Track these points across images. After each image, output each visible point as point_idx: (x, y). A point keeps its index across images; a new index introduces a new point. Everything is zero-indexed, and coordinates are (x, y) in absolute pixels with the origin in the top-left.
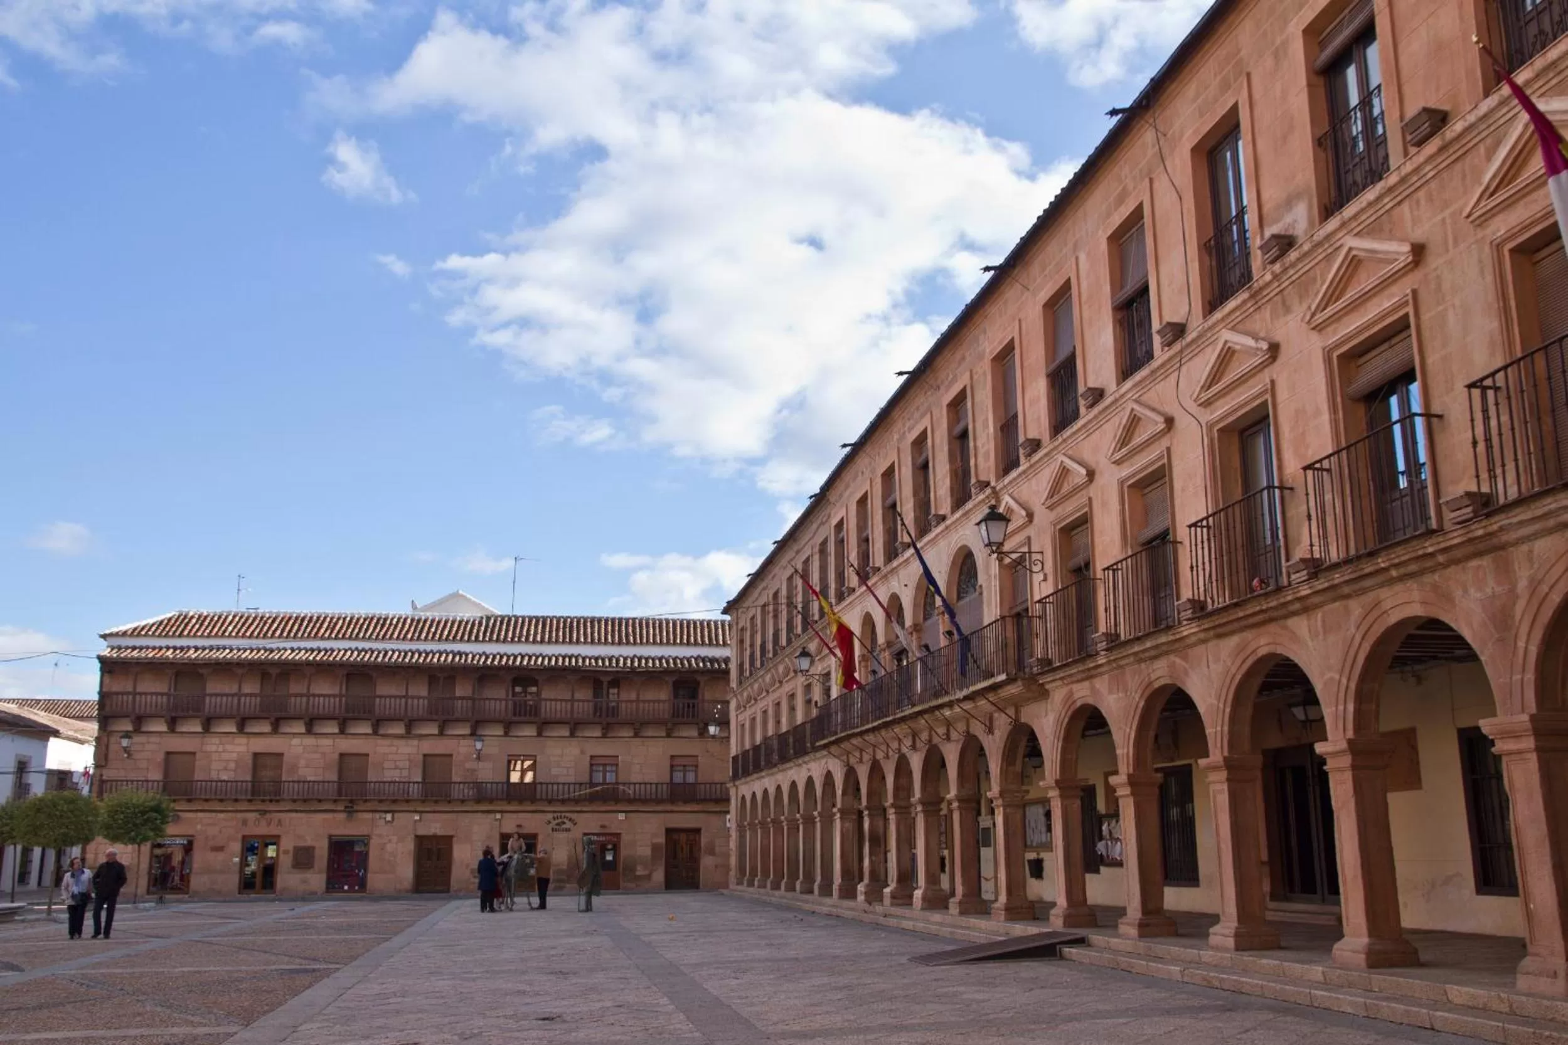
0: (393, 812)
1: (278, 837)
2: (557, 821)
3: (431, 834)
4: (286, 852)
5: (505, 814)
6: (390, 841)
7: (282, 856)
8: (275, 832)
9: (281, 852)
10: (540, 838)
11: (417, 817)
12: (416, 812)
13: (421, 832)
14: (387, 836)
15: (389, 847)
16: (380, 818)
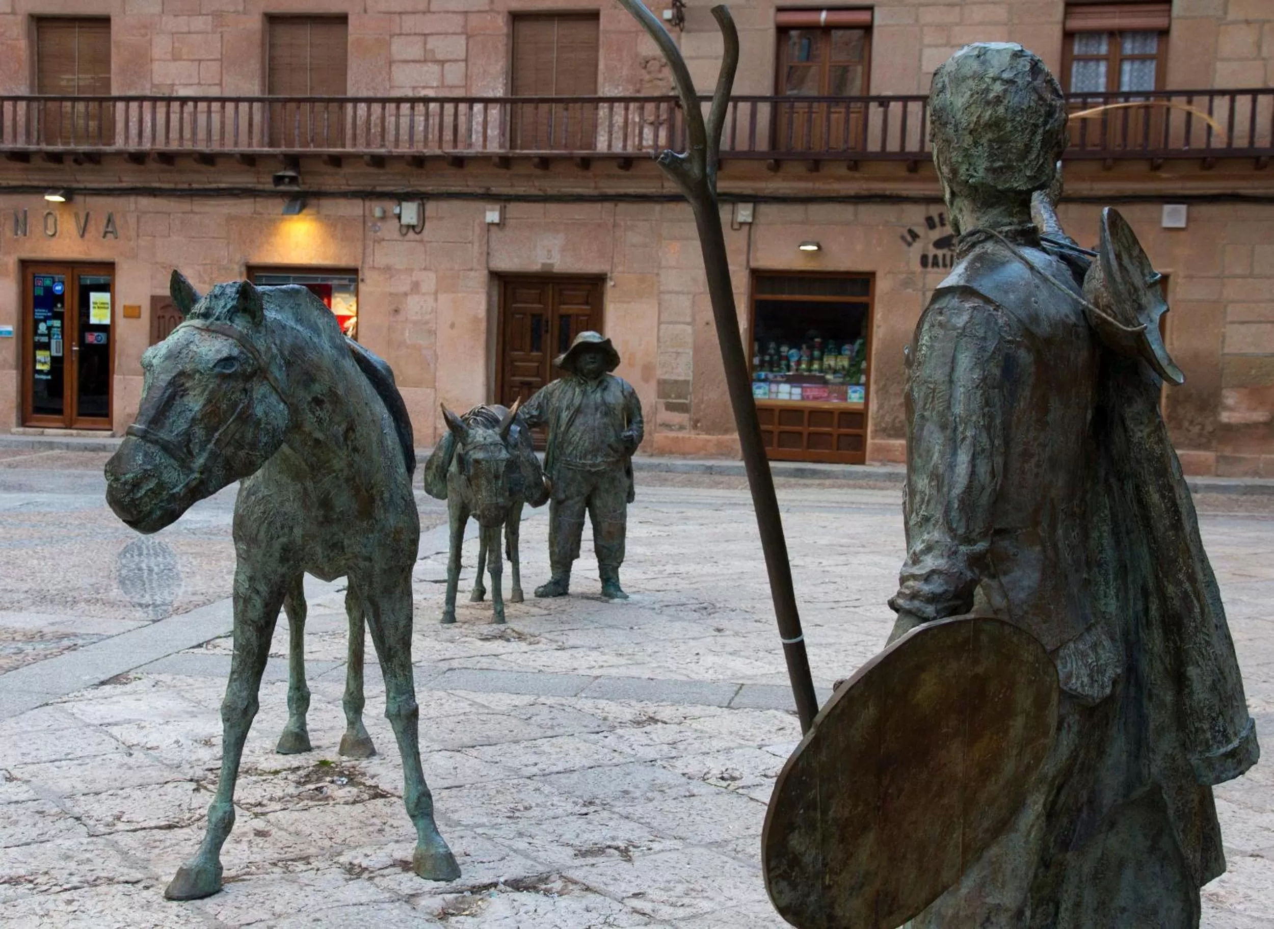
0: (421, 197)
1: (109, 267)
2: (936, 234)
3: (536, 267)
4: (132, 313)
5: (763, 208)
6: (416, 287)
7: (121, 323)
8: (98, 254)
9: (119, 311)
10: (882, 286)
11: (493, 216)
12: (489, 197)
13: (507, 262)
14: (410, 271)
15: (414, 306)
16: (383, 218)
